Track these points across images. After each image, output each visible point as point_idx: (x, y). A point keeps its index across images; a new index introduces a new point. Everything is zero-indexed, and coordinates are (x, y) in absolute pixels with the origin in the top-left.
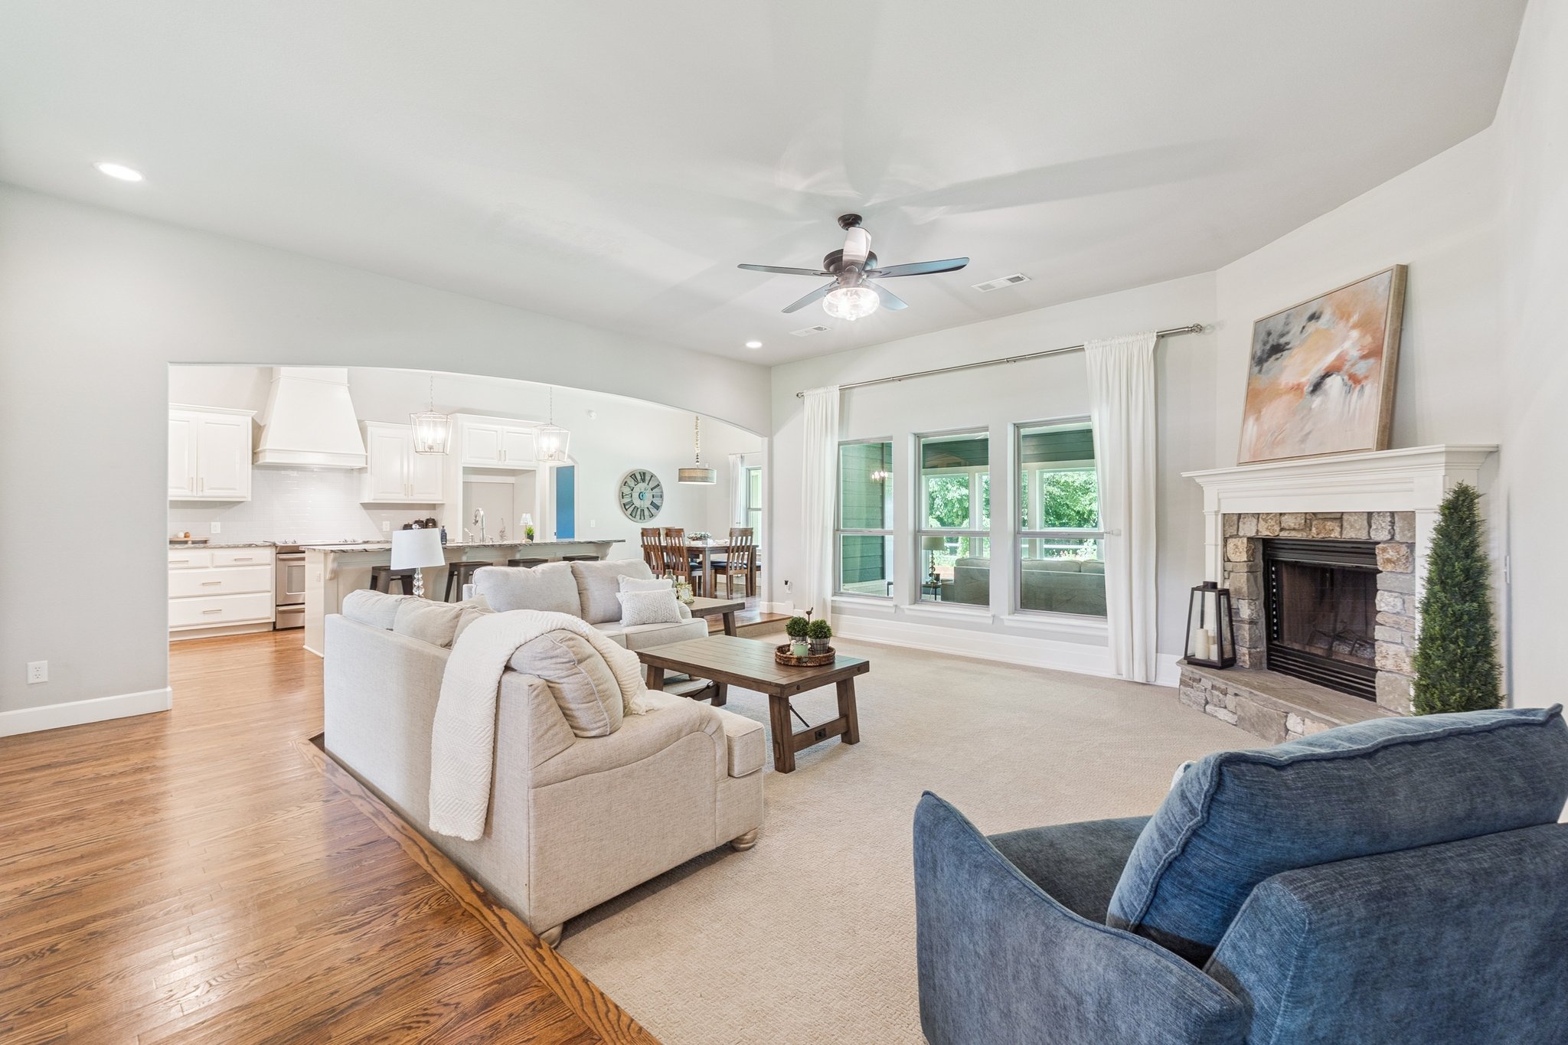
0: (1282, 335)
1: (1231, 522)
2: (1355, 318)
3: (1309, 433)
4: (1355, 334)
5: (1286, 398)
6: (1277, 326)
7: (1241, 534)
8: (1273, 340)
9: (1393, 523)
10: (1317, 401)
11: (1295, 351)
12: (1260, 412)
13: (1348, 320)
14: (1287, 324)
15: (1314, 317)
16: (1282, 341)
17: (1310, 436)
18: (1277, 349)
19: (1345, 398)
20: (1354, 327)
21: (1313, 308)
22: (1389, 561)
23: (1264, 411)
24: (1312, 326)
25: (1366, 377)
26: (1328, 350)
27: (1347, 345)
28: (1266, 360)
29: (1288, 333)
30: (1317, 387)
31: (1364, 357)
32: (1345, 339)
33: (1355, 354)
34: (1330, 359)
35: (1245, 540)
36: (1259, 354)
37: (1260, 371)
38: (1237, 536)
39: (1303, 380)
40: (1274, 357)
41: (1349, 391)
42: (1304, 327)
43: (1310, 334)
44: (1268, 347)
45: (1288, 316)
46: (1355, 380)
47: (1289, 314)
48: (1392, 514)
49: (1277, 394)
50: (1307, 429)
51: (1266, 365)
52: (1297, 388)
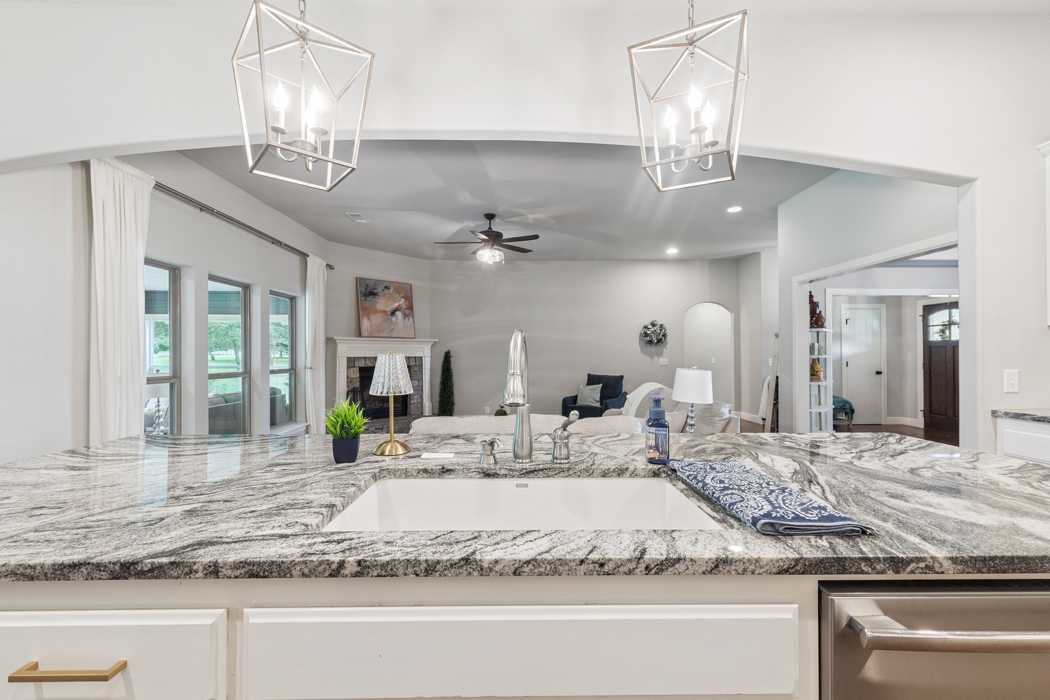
0: (374, 289)
1: (351, 361)
2: (402, 295)
3: (393, 329)
4: (403, 300)
5: (380, 314)
6: (372, 284)
7: (357, 365)
8: (369, 289)
9: (416, 360)
10: (394, 319)
11: (381, 297)
12: (369, 317)
13: (400, 294)
14: (375, 285)
15: (386, 287)
16: (374, 291)
17: (394, 330)
18: (372, 294)
19: (404, 321)
20: (402, 297)
21: (386, 284)
22: (415, 371)
23: (371, 317)
24: (386, 291)
25: (409, 315)
26: (395, 302)
27: (401, 303)
28: (369, 296)
29: (376, 289)
30: (393, 313)
31: (407, 309)
32: (400, 300)
33: (404, 306)
34: (396, 305)
35: (358, 368)
36: (363, 292)
37: (366, 300)
38: (354, 367)
39: (387, 309)
40: (371, 296)
41: (405, 318)
42: (383, 290)
43: (386, 294)
44: (368, 291)
45: (375, 283)
46: (405, 316)
47: (377, 282)
48: (415, 357)
49: (376, 311)
50: (392, 327)
51: (368, 298)
52: (385, 312)
